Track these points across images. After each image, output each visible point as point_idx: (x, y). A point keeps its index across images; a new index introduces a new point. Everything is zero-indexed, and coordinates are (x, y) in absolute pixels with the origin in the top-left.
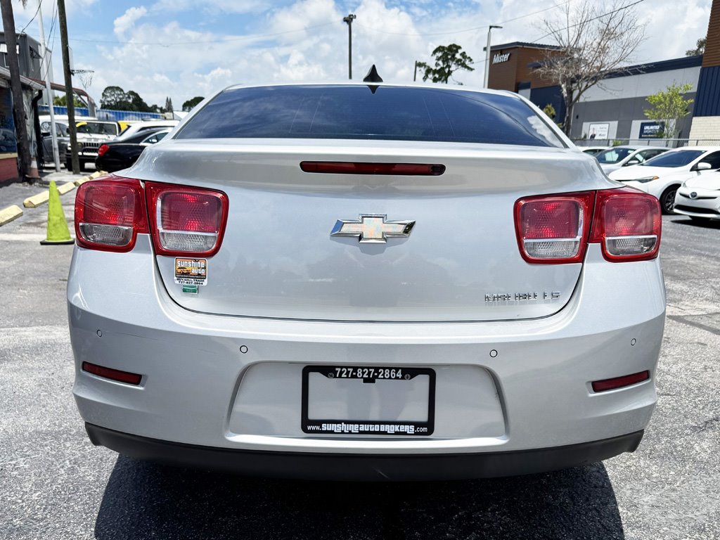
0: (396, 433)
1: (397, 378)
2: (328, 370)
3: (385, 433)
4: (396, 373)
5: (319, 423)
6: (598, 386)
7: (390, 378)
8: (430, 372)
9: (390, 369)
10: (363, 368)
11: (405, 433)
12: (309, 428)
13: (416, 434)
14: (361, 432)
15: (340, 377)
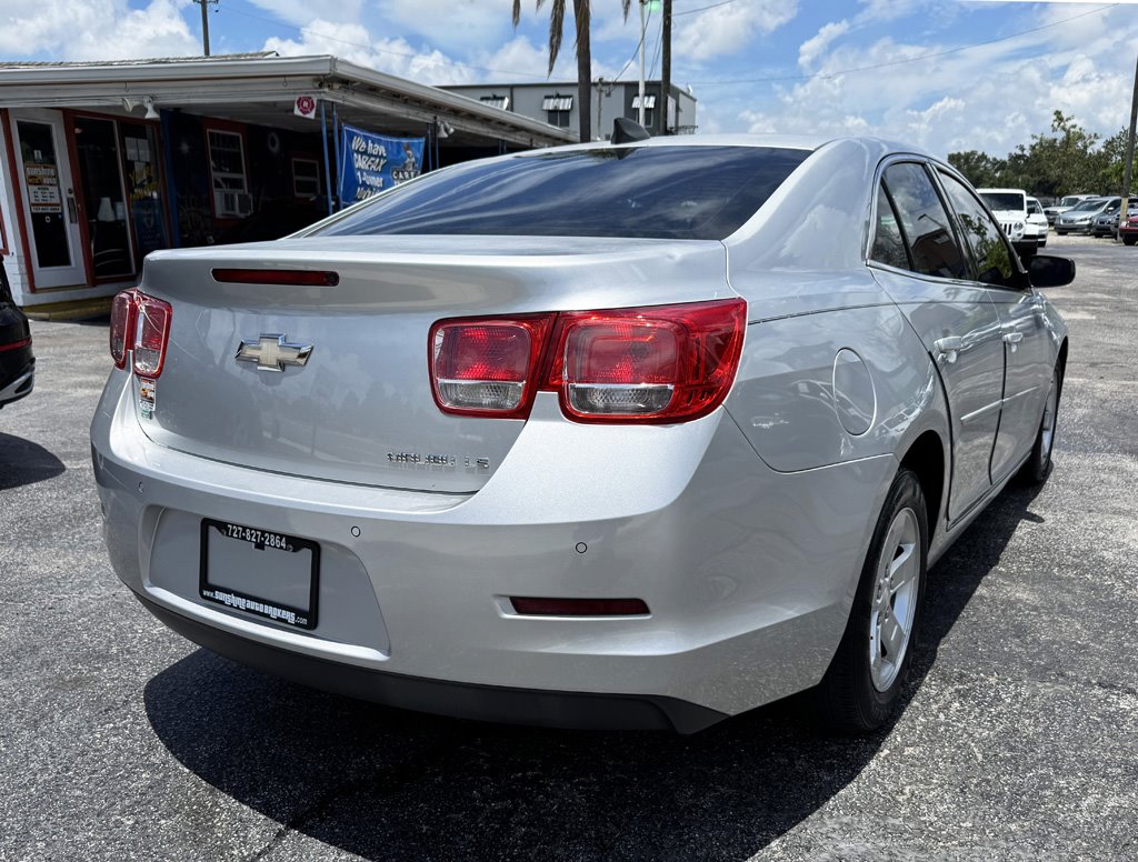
0: (279, 619)
1: (281, 547)
2: (222, 526)
3: (268, 616)
4: (281, 540)
5: (213, 589)
6: (522, 605)
7: (275, 546)
8: (315, 547)
9: (275, 535)
10: (251, 529)
11: (285, 621)
12: (205, 593)
13: (296, 624)
14: (248, 610)
15: (232, 536)
